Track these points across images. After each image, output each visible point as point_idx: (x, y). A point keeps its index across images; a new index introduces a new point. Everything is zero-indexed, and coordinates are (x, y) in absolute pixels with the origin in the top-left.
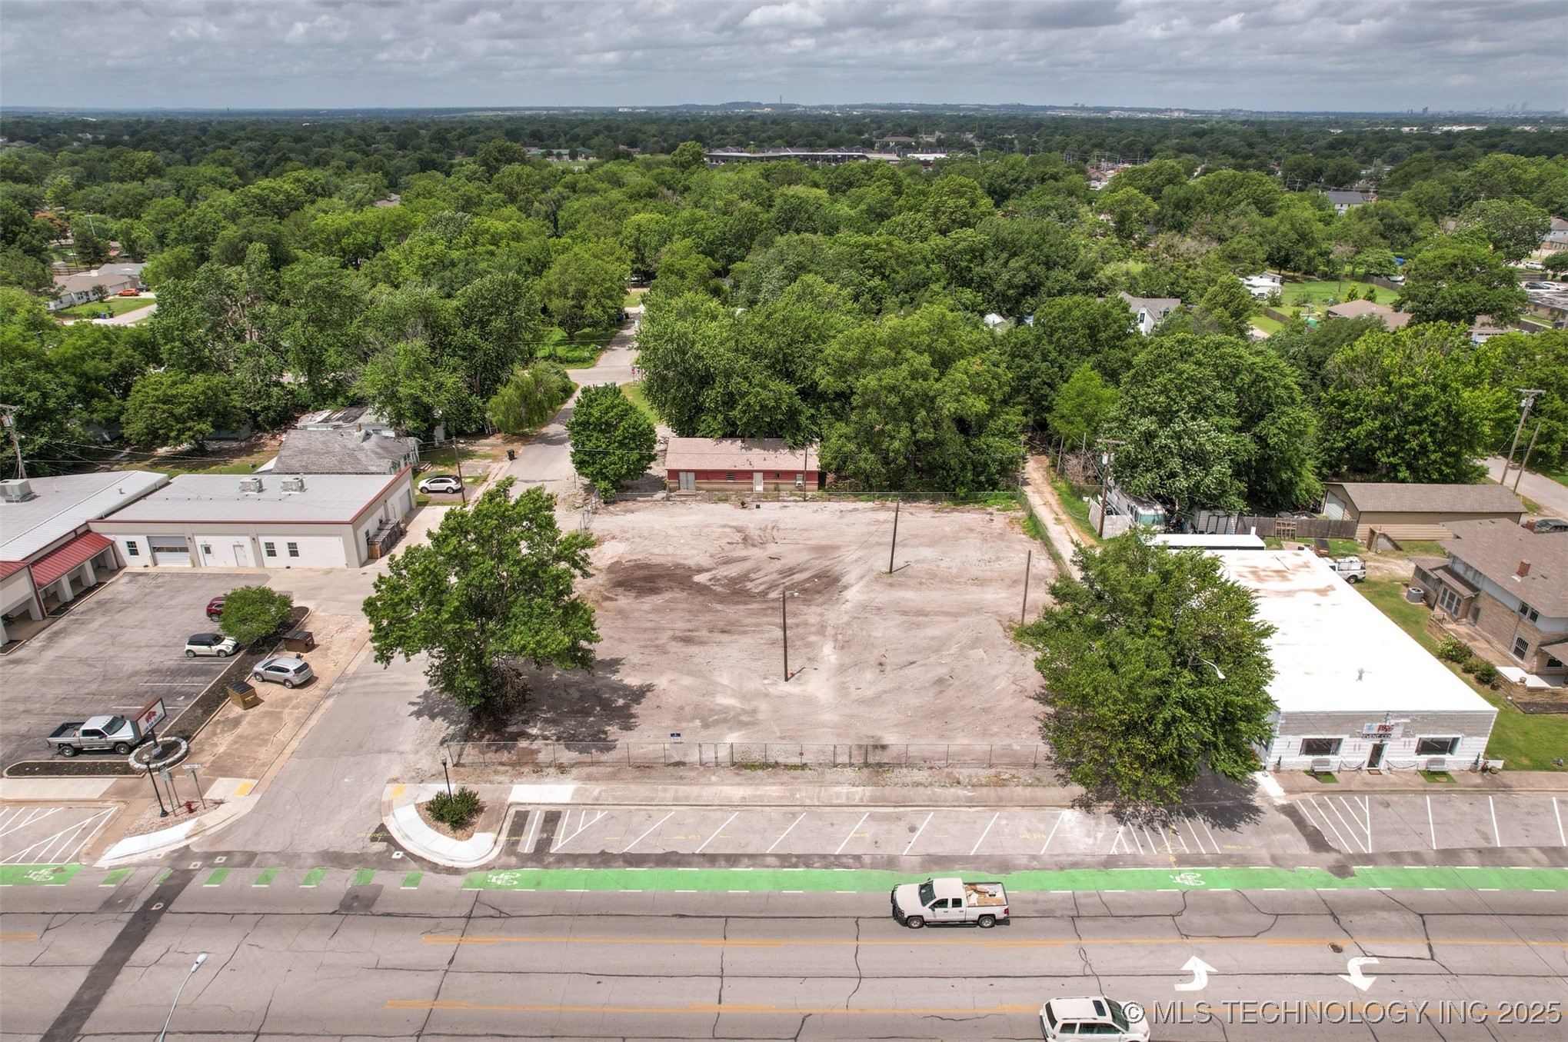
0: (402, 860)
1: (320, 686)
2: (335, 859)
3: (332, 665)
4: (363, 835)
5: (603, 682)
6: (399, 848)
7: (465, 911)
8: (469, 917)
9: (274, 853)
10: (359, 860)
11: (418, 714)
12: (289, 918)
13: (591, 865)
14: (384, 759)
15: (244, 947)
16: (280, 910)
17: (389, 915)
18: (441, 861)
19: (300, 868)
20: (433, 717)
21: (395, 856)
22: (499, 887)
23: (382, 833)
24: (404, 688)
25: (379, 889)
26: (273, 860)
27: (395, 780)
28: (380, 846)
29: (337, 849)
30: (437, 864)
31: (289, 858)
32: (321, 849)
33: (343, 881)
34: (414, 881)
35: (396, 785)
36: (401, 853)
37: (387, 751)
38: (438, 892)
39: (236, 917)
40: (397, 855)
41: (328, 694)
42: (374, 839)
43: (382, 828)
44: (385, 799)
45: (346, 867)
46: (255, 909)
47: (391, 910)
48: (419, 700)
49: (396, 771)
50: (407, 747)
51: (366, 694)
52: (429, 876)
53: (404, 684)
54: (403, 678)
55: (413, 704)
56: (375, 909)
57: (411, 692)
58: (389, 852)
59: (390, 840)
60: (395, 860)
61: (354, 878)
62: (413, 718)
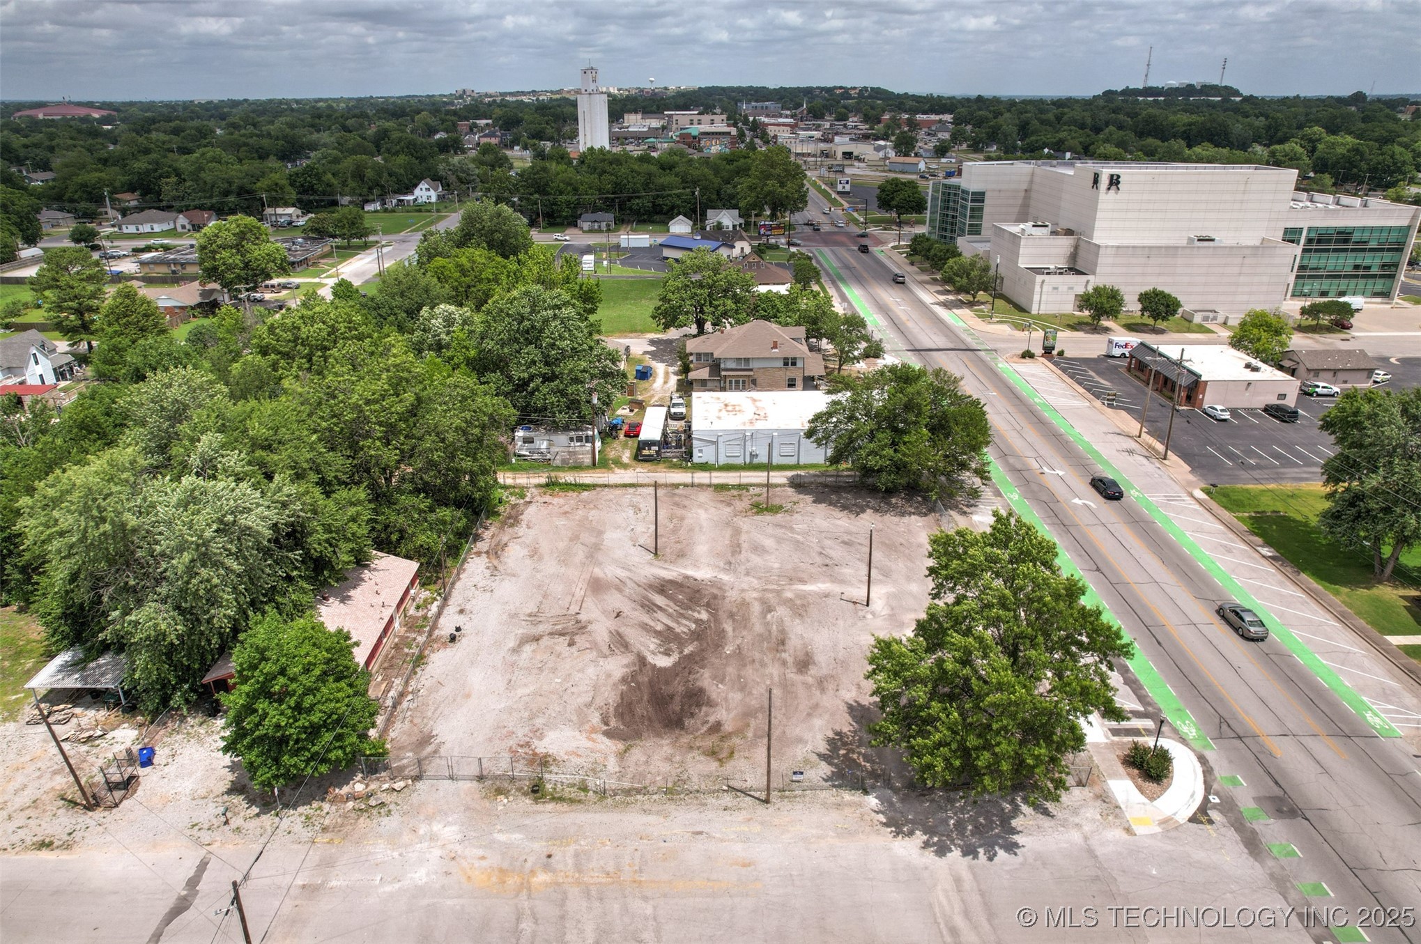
0: (1217, 794)
2: (1253, 844)
4: (1211, 832)
6: (1206, 800)
7: (1237, 742)
8: (1240, 738)
9: (1285, 898)
10: (1239, 825)
12: (1338, 849)
13: (1141, 687)
15: (1391, 865)
16: (1336, 859)
17: (1276, 783)
18: (1199, 769)
19: (1283, 868)
21: (1217, 800)
22: (1199, 729)
23: (1201, 816)
25: (1258, 800)
26: (1293, 895)
27: (1128, 830)
28: (1214, 815)
29: (1242, 846)
30: (1204, 772)
31: (1281, 883)
32: (1251, 859)
33: (1272, 829)
34: (1233, 780)
35: (1134, 827)
36: (1211, 797)
38: (1231, 762)
39: (1373, 890)
40: (1214, 799)
42: (1211, 822)
43: (1193, 819)
44: (1158, 829)
45: (1254, 832)
46: (1352, 879)
47: (1272, 784)
49: (1117, 834)
50: (1075, 836)
52: (1217, 773)
56: (1277, 792)
58: (1215, 806)
59: (1204, 809)
60: (1220, 798)
61: (1262, 821)
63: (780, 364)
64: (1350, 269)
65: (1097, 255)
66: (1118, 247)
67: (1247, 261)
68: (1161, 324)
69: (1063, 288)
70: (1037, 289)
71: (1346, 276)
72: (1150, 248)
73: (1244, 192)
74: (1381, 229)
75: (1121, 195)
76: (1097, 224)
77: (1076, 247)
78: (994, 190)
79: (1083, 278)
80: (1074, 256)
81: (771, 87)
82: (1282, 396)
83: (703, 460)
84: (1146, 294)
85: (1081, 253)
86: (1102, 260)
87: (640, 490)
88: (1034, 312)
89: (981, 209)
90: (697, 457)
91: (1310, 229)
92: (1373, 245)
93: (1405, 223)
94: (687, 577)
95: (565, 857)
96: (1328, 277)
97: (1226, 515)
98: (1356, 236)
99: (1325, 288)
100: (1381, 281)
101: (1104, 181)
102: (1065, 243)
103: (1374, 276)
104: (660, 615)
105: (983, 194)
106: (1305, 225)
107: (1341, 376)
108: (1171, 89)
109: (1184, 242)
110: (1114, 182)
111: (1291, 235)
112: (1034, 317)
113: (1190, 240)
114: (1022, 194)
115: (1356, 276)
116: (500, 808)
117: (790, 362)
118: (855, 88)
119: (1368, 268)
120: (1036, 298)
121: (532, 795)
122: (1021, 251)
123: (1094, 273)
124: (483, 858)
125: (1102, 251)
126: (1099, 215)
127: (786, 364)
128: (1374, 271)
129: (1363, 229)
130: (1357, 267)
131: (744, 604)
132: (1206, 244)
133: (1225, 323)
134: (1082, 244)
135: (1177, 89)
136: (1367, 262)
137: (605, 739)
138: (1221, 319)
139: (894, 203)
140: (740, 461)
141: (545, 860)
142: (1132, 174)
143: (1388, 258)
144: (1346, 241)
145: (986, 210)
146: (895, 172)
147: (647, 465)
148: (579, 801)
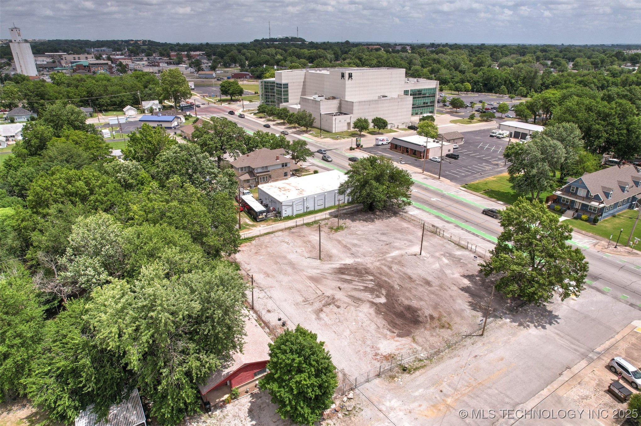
1: (604, 362)
3: (596, 372)
5: (476, 287)
10: (591, 287)
11: (556, 317)
14: (576, 308)
20: (550, 312)
24: (559, 332)
29: (598, 292)
33: (598, 285)
37: (574, 310)
41: (600, 355)
45: (595, 287)
48: (554, 322)
51: (578, 341)
53: (558, 334)
54: (557, 338)
55: (557, 322)
57: (555, 328)
61: (593, 283)
62: (560, 317)
63: (280, 166)
64: (422, 104)
65: (353, 106)
66: (359, 102)
67: (400, 103)
68: (381, 131)
69: (343, 121)
70: (334, 122)
71: (422, 107)
72: (370, 101)
73: (391, 78)
74: (429, 89)
75: (353, 81)
76: (346, 93)
77: (340, 104)
78: (291, 83)
79: (348, 116)
80: (340, 107)
81: (92, 40)
82: (449, 150)
83: (287, 215)
84: (375, 119)
85: (343, 106)
86: (355, 108)
87: (277, 234)
88: (334, 132)
89: (287, 91)
90: (284, 214)
91: (411, 90)
92: (427, 95)
93: (434, 87)
94: (344, 265)
95: (447, 389)
96: (417, 107)
97: (478, 194)
98: (423, 92)
99: (417, 112)
100: (431, 107)
101: (347, 76)
102: (335, 103)
103: (429, 106)
104: (354, 283)
105: (287, 84)
106: (409, 89)
107: (456, 141)
108: (280, 39)
109: (377, 98)
110: (350, 76)
111: (406, 92)
112: (334, 134)
113: (379, 97)
114: (302, 84)
115: (424, 107)
116: (401, 383)
117: (284, 165)
118: (140, 41)
119: (427, 103)
120: (334, 126)
121: (405, 372)
122: (321, 107)
123: (352, 113)
124: (420, 406)
125: (354, 104)
126: (347, 90)
127: (283, 166)
128: (429, 104)
129: (424, 89)
130: (424, 103)
131: (379, 268)
132: (385, 98)
133: (398, 128)
134: (343, 102)
135: (282, 39)
136: (427, 101)
137: (400, 339)
138: (396, 127)
139: (230, 92)
140: (302, 212)
141: (442, 393)
142: (356, 72)
143: (432, 100)
144: (420, 94)
145: (289, 91)
146: (202, 78)
147: (263, 223)
148: (425, 366)
